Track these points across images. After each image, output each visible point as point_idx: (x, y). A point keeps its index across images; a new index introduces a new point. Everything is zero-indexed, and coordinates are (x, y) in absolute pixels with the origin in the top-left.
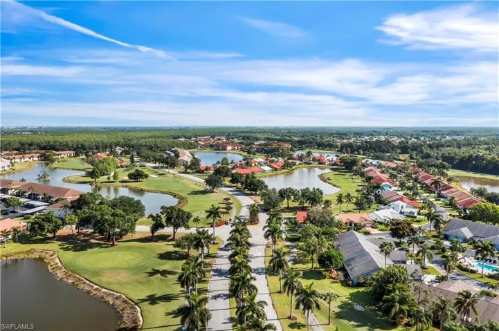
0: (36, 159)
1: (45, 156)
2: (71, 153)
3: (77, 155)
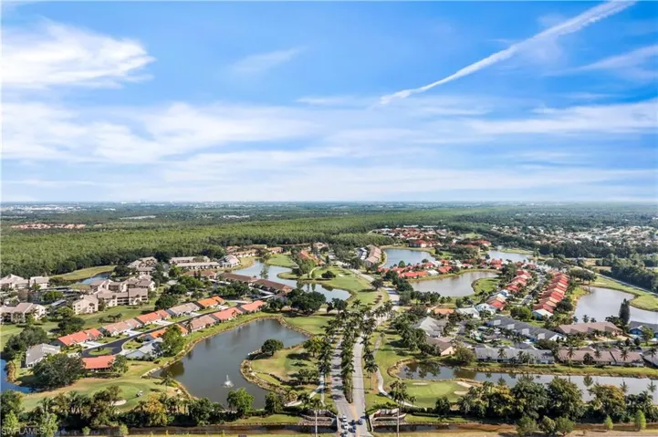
0: (254, 255)
1: (260, 253)
2: (280, 249)
3: (284, 251)
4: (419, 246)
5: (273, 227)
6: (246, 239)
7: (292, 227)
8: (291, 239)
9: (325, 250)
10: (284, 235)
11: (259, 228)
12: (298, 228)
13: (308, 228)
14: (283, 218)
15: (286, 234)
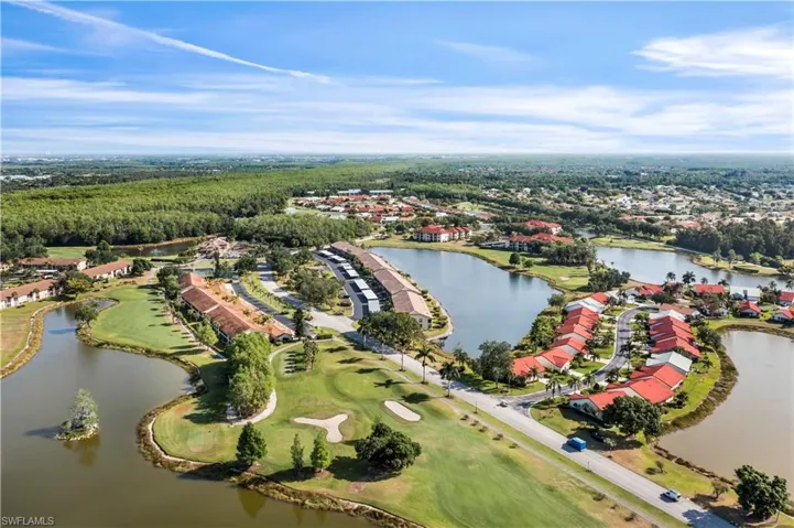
0: (44, 294)
1: (66, 289)
2: (125, 263)
3: (135, 272)
4: (434, 238)
5: (98, 201)
6: (28, 235)
7: (140, 200)
8: (146, 230)
9: (244, 266)
10: (126, 222)
11: (66, 206)
12: (153, 201)
13: (173, 200)
14: (115, 179)
15: (132, 217)
